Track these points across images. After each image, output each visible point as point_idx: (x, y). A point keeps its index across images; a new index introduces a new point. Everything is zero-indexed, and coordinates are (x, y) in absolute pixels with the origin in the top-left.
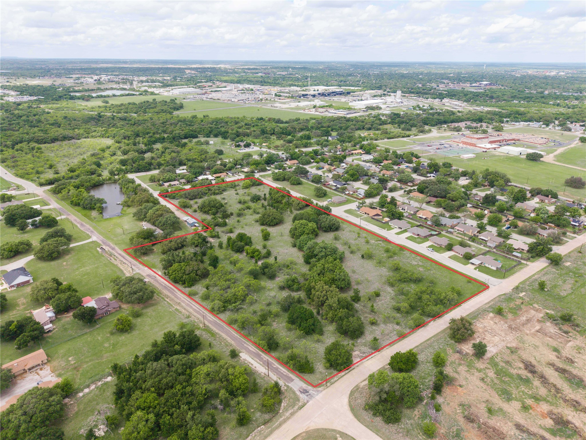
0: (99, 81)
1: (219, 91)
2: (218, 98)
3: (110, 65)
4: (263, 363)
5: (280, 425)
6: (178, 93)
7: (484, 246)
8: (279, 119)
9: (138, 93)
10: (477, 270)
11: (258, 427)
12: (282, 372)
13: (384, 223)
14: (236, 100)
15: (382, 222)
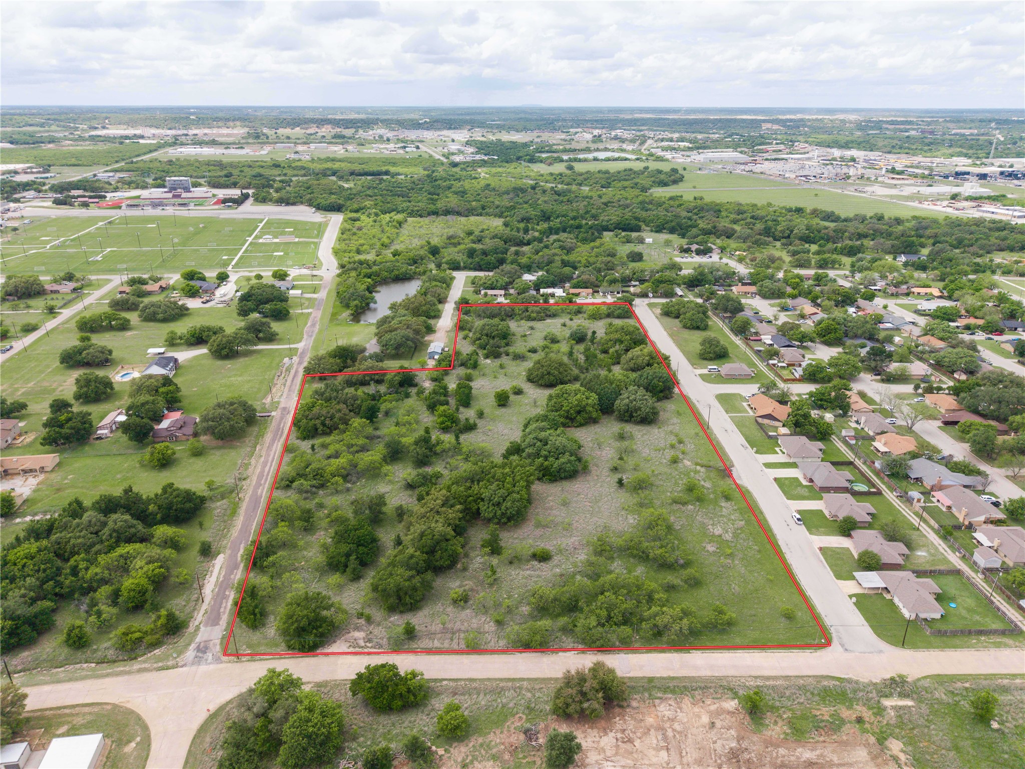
0: (597, 139)
1: (783, 159)
2: (762, 170)
3: (648, 116)
4: (222, 581)
5: (107, 675)
6: (702, 160)
7: (963, 558)
8: (833, 213)
9: (634, 157)
10: (854, 599)
11: (86, 662)
12: (224, 605)
13: (770, 437)
14: (793, 176)
15: (767, 434)
